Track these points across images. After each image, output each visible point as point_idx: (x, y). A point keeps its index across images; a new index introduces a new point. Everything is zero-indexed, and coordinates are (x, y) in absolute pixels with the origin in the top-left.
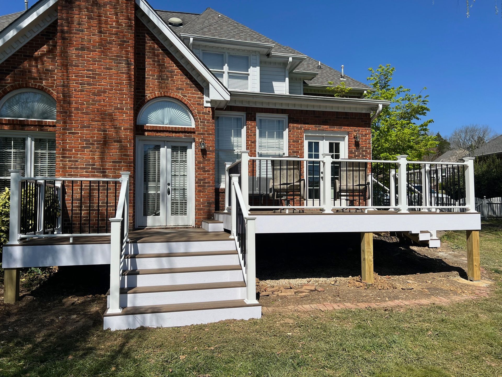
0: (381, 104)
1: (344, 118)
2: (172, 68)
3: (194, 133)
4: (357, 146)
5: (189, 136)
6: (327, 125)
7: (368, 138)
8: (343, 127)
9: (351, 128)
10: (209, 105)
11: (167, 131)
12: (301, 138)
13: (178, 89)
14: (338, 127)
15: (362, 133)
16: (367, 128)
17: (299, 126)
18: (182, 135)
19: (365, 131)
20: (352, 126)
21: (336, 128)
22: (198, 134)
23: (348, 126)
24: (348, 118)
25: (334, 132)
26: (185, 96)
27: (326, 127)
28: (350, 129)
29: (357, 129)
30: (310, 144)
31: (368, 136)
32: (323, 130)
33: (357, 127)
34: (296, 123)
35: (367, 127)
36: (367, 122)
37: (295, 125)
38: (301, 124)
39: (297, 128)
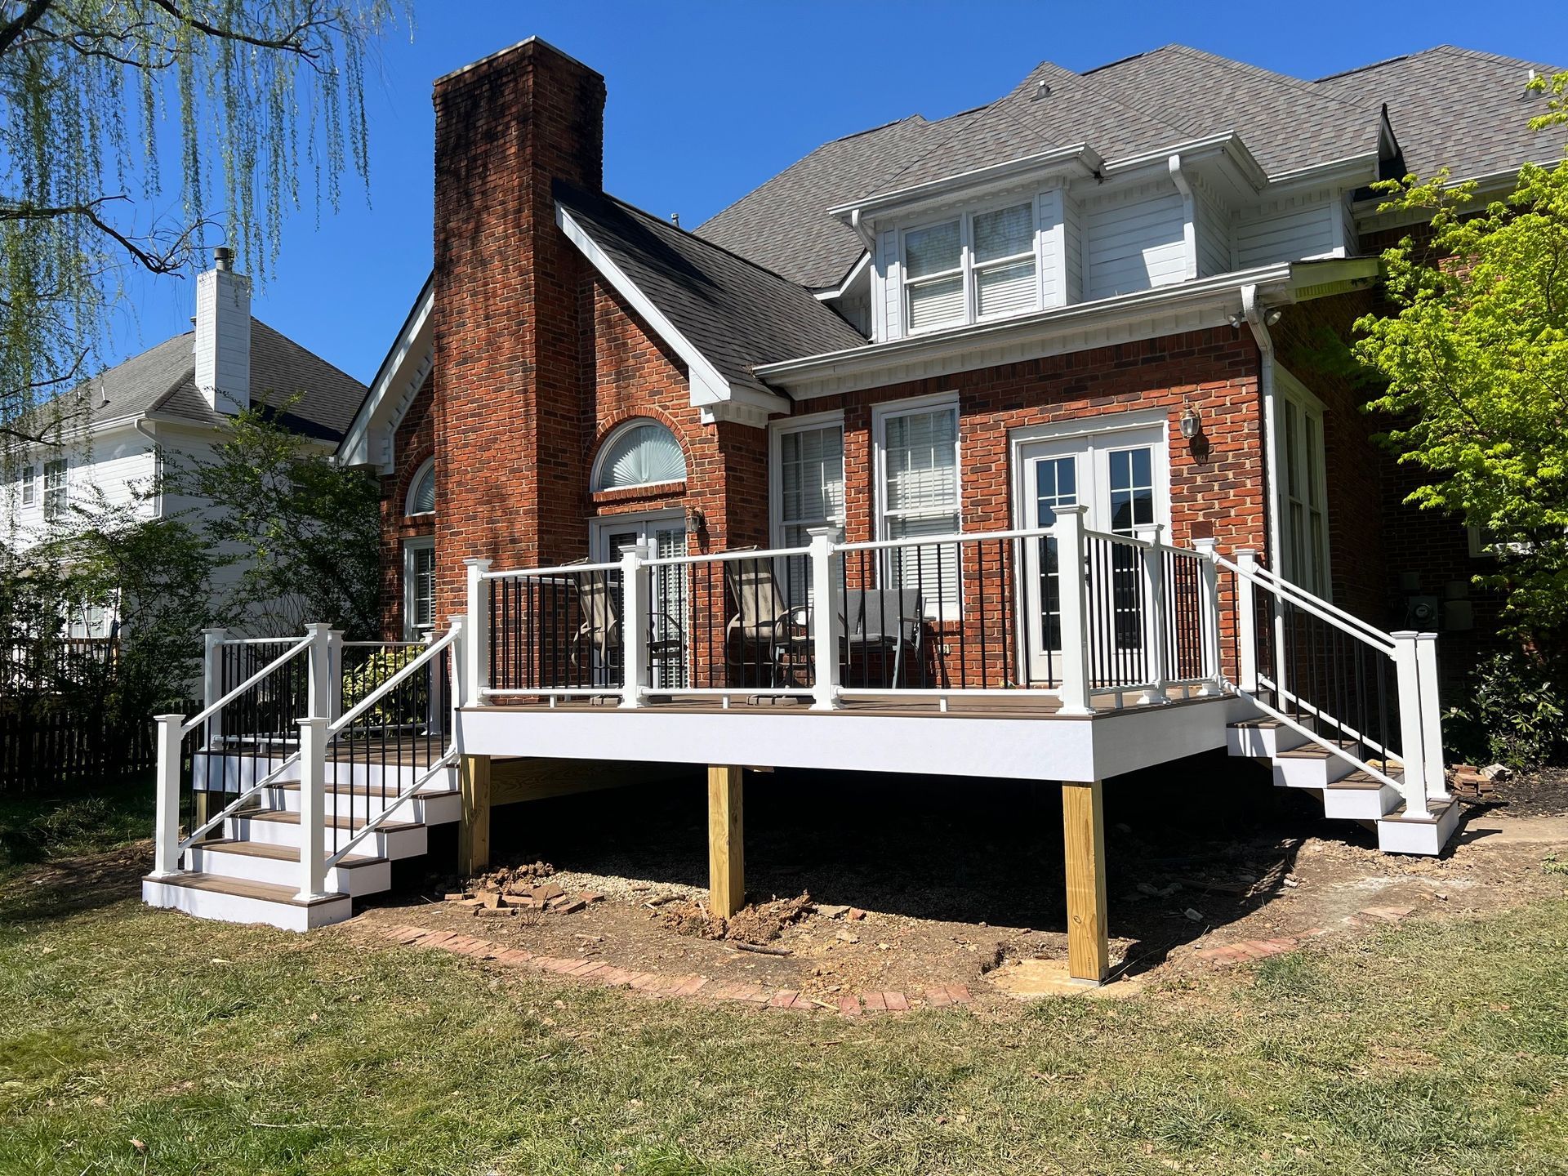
0: (1247, 284)
1: (1146, 361)
2: (641, 346)
3: (683, 493)
4: (1202, 453)
5: (676, 504)
6: (1084, 397)
7: (1243, 418)
8: (1143, 394)
9: (1175, 390)
10: (710, 418)
11: (633, 500)
12: (996, 458)
13: (653, 393)
14: (1121, 397)
15: (1219, 401)
16: (1238, 381)
17: (990, 418)
18: (660, 504)
19: (1234, 391)
20: (1180, 383)
21: (1116, 404)
22: (693, 495)
23: (1160, 386)
24: (1163, 358)
25: (1111, 417)
26: (665, 408)
27: (1080, 404)
28: (1172, 394)
29: (1196, 389)
30: (1043, 469)
31: (1244, 411)
32: (1070, 417)
33: (1197, 383)
34: (980, 413)
35: (1239, 375)
36: (1238, 354)
37: (978, 419)
38: (997, 410)
39: (986, 427)
